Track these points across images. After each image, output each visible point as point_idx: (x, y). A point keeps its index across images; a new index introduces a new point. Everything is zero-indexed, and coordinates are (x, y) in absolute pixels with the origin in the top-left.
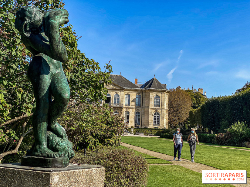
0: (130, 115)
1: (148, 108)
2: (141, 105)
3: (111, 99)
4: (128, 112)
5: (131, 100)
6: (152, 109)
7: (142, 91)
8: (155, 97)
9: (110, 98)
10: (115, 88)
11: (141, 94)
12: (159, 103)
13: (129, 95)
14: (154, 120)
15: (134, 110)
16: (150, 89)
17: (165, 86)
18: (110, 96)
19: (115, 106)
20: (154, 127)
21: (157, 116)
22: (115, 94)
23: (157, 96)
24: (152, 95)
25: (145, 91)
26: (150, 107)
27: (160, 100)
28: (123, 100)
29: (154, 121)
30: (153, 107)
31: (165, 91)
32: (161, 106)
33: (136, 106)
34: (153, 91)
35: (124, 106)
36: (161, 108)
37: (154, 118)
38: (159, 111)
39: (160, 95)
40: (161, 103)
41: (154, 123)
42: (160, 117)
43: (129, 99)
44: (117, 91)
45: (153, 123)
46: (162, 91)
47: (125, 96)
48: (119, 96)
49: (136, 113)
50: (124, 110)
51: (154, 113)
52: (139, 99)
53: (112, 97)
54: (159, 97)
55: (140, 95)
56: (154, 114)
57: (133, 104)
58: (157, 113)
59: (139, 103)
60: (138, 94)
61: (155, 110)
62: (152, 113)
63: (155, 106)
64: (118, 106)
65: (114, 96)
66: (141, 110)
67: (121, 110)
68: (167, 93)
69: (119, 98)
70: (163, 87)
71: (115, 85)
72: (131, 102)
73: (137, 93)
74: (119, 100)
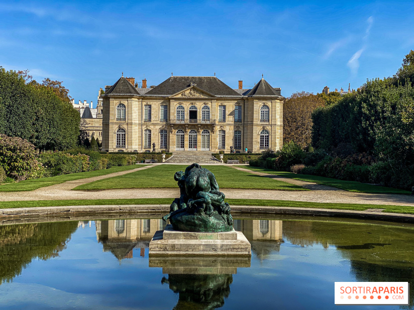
0: (226, 135)
1: (252, 124)
2: (242, 121)
3: (198, 113)
4: (224, 132)
5: (227, 113)
6: (257, 125)
7: (242, 99)
8: (262, 108)
9: (196, 111)
10: (202, 97)
11: (242, 104)
12: (269, 116)
13: (224, 107)
14: (261, 141)
15: (232, 127)
16: (255, 96)
17: (278, 91)
18: (196, 108)
19: (204, 122)
20: (261, 151)
21: (264, 135)
22: (203, 105)
23: (265, 106)
24: (258, 106)
25: (247, 99)
26: (254, 123)
27: (269, 111)
28: (216, 115)
29: (261, 143)
30: (259, 123)
31: (276, 98)
32: (270, 121)
33: (235, 122)
34: (259, 99)
35: (217, 123)
36: (270, 124)
37: (261, 139)
38: (269, 128)
39: (269, 104)
40: (270, 116)
41: (261, 145)
42: (270, 137)
43: (224, 111)
44: (207, 102)
45: (259, 146)
46: (271, 99)
47: (219, 108)
48: (209, 109)
49: (236, 132)
50: (217, 128)
51: (261, 131)
52: (240, 112)
53: (198, 110)
54: (268, 108)
55: (241, 106)
56: (261, 133)
57: (230, 119)
58: (264, 130)
59: (239, 118)
60: (238, 105)
61: (262, 127)
62: (257, 131)
63: (261, 121)
64: (208, 122)
65: (201, 109)
66: (242, 128)
67: (213, 129)
68: (280, 100)
69: (209, 111)
70: (274, 92)
71: (203, 93)
72: (227, 116)
73: (237, 103)
74: (209, 114)
